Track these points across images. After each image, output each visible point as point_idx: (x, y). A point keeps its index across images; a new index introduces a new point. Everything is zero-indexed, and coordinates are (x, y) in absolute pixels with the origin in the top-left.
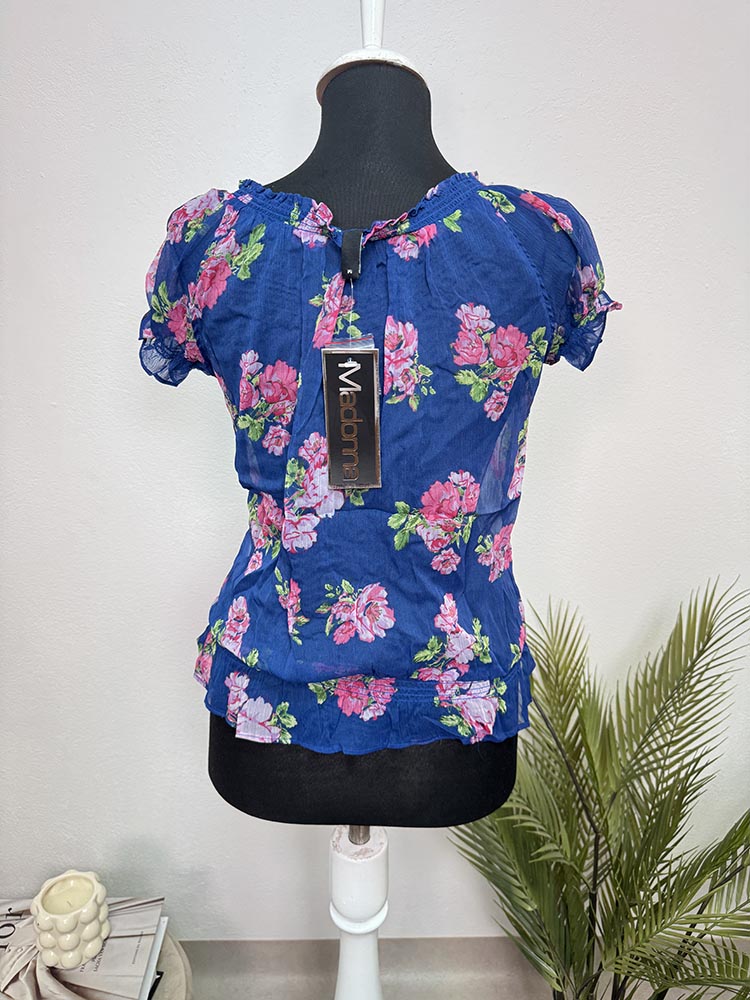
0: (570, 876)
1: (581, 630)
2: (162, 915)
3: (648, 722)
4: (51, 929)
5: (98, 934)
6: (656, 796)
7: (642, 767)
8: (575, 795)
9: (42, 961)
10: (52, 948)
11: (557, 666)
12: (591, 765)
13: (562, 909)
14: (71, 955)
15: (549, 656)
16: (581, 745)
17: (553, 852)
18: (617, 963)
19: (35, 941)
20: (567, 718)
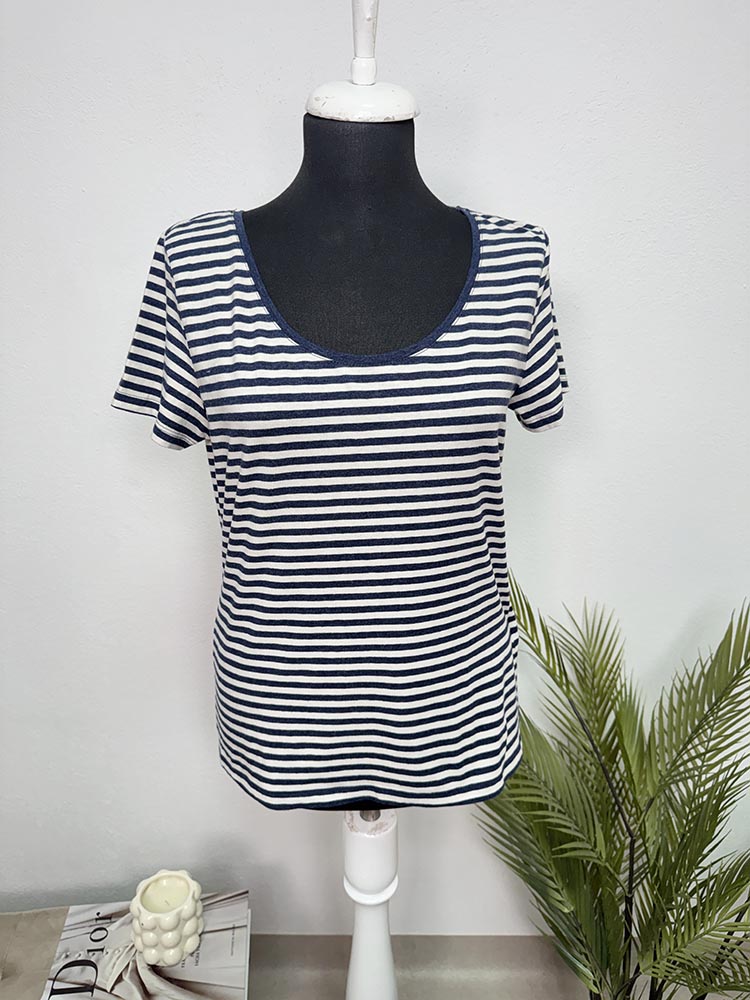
0: (605, 879)
1: (617, 632)
2: (247, 908)
4: (155, 928)
7: (680, 774)
8: (611, 799)
9: (142, 960)
10: (155, 946)
11: (593, 668)
12: (628, 768)
14: (173, 951)
16: (617, 748)
18: (654, 967)
20: (603, 720)
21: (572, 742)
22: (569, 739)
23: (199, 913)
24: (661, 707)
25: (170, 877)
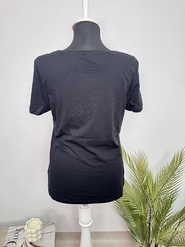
0: (144, 218)
4: (30, 233)
5: (41, 233)
6: (166, 198)
9: (27, 241)
10: (31, 238)
11: (141, 165)
12: (149, 191)
14: (35, 239)
15: (139, 163)
16: (147, 186)
19: (25, 236)
20: (143, 179)
21: (136, 184)
22: (135, 183)
23: (42, 229)
24: (158, 175)
25: (35, 220)
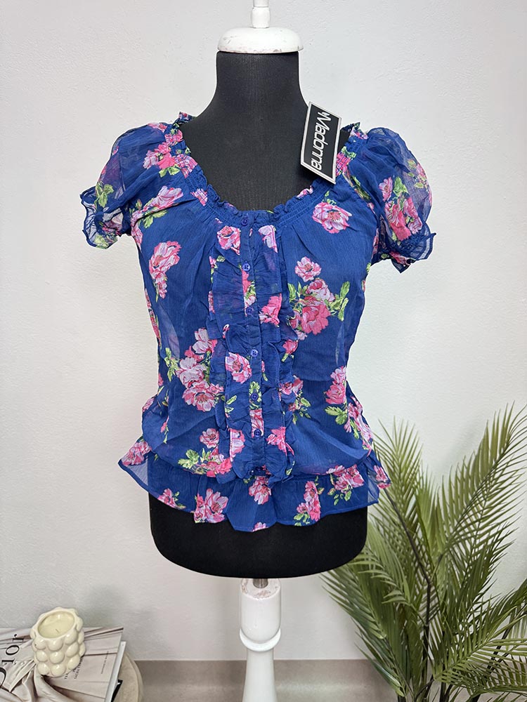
0: (410, 614)
1: (416, 441)
2: (122, 640)
3: (465, 505)
4: (45, 648)
5: (77, 653)
6: (471, 557)
7: (460, 537)
8: (413, 558)
9: (38, 672)
10: (45, 662)
11: (400, 466)
12: (425, 535)
13: (404, 637)
14: (58, 667)
15: (394, 459)
16: (417, 521)
17: (398, 596)
18: (443, 675)
19: (33, 657)
20: (407, 502)
21: (386, 518)
22: (384, 516)
